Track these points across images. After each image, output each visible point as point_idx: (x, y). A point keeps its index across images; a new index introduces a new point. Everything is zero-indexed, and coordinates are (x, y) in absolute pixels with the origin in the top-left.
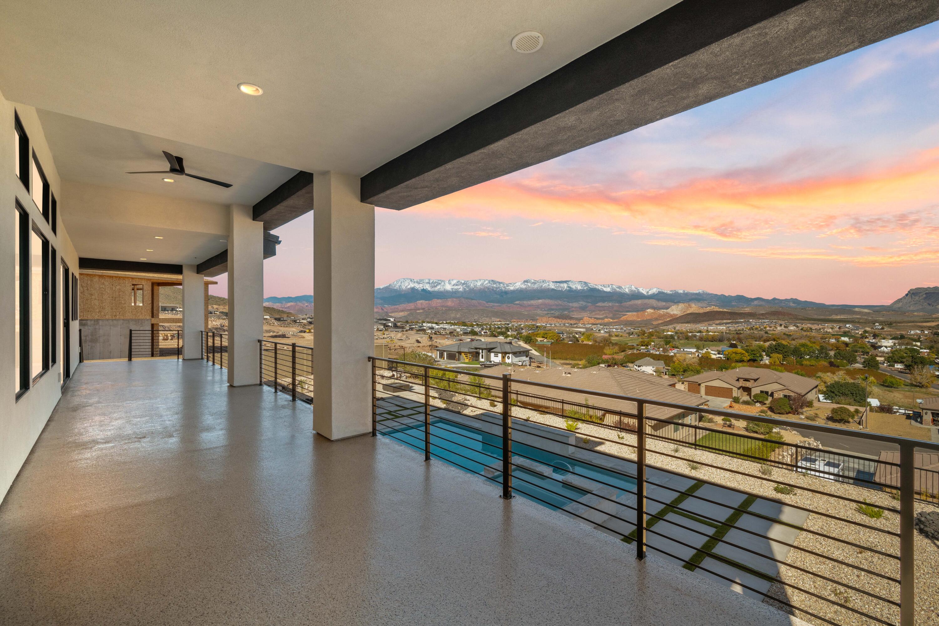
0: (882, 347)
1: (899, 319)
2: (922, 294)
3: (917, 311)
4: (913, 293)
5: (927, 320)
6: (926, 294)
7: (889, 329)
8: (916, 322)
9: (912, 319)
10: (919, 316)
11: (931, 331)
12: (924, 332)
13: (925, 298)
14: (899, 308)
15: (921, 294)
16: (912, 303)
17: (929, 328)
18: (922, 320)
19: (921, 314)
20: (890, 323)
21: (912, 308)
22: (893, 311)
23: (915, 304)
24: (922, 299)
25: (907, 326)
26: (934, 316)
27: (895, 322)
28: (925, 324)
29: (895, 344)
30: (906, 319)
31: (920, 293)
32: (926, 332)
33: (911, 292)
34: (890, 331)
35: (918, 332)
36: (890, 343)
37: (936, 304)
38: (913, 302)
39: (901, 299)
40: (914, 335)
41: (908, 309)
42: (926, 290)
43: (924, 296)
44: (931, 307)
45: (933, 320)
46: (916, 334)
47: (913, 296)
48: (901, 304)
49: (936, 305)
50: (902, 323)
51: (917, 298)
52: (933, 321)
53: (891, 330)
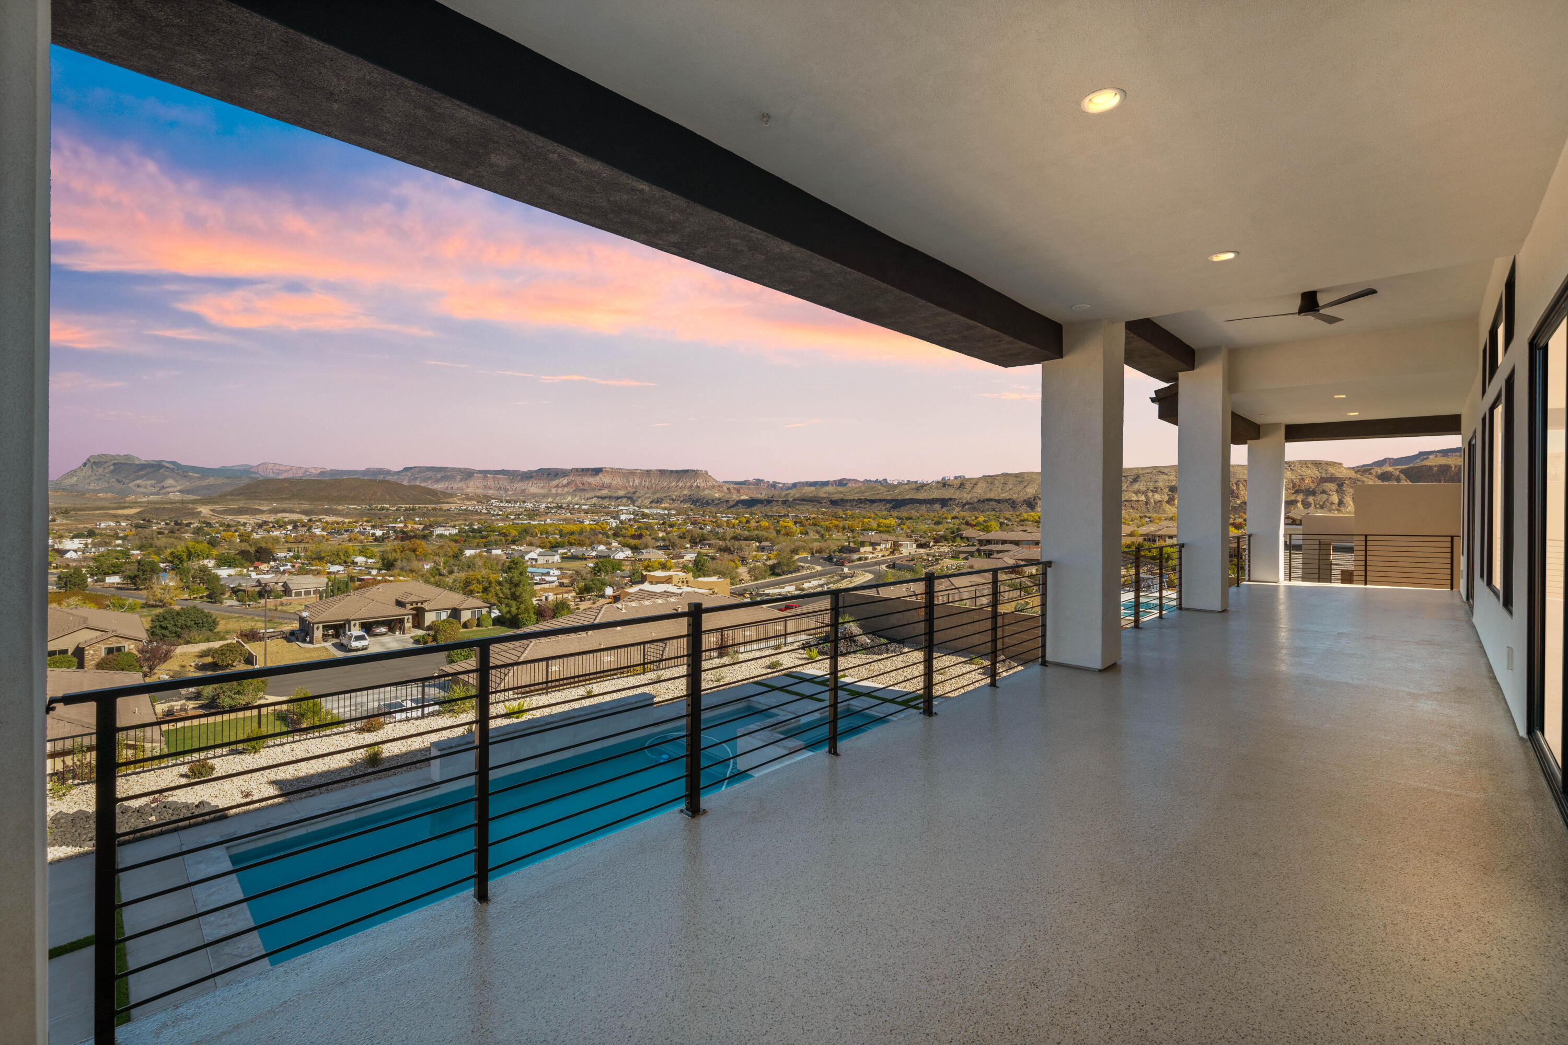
0: (68, 551)
1: (79, 503)
2: (108, 464)
3: (101, 491)
4: (94, 462)
5: (122, 505)
6: (114, 464)
7: (65, 522)
8: (107, 508)
9: (100, 504)
10: (105, 499)
11: (129, 522)
12: (120, 525)
13: (112, 472)
14: (72, 486)
15: (106, 465)
16: (92, 478)
17: (127, 517)
18: (114, 505)
19: (109, 495)
20: (66, 510)
21: (92, 486)
22: (63, 489)
23: (98, 480)
24: (107, 473)
25: (94, 515)
26: (128, 499)
27: (74, 509)
28: (120, 512)
29: (86, 545)
30: (89, 505)
31: (106, 462)
32: (124, 524)
33: (92, 460)
34: (66, 524)
35: (112, 524)
36: (77, 544)
37: (128, 481)
38: (95, 477)
39: (75, 471)
40: (106, 529)
41: (87, 487)
42: (115, 459)
43: (112, 468)
44: (120, 486)
45: (131, 505)
46: (108, 528)
47: (94, 467)
48: (75, 479)
49: (129, 483)
50: (84, 511)
51: (101, 470)
52: (131, 508)
53: (68, 522)
